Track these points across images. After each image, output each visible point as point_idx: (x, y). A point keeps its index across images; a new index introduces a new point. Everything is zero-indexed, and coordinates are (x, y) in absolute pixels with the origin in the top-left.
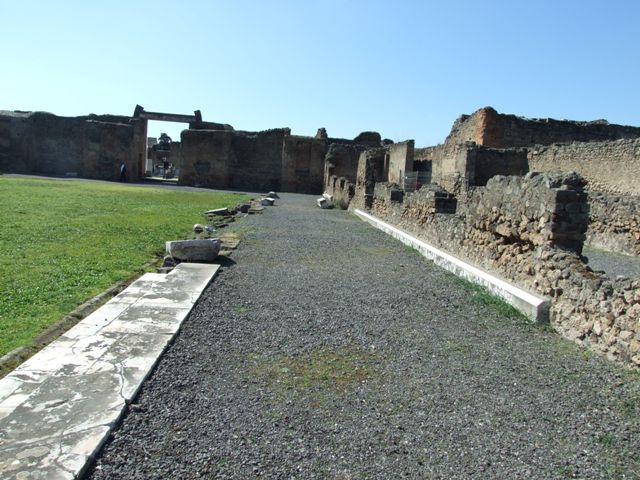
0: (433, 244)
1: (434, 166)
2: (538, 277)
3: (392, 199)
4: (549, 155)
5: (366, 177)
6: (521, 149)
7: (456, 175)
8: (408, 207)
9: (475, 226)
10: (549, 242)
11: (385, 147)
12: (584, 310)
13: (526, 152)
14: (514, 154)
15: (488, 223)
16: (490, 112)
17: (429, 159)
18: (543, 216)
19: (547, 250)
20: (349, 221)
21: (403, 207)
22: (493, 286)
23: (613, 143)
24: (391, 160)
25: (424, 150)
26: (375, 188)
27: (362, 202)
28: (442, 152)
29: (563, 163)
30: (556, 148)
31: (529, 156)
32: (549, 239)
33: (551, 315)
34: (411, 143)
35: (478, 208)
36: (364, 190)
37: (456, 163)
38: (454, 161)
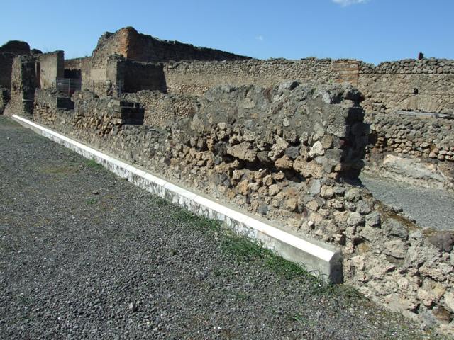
0: (123, 158)
1: (83, 75)
2: (314, 218)
3: (59, 106)
4: (182, 69)
5: (23, 83)
6: (158, 64)
7: (107, 83)
8: (82, 115)
9: (189, 144)
10: (334, 175)
11: (34, 56)
12: (418, 274)
13: (162, 66)
14: (153, 67)
15: (211, 141)
16: (131, 31)
17: (78, 68)
18: (320, 139)
19: (328, 184)
20: (7, 128)
21: (76, 115)
22: (236, 223)
23: (231, 62)
24: (42, 68)
25: (72, 60)
26: (36, 94)
27: (21, 107)
28: (90, 63)
29: (193, 76)
30: (187, 64)
31: (165, 69)
32: (333, 171)
33: (346, 270)
34: (60, 54)
35: (193, 123)
36: (22, 95)
37: (107, 72)
38: (104, 71)
